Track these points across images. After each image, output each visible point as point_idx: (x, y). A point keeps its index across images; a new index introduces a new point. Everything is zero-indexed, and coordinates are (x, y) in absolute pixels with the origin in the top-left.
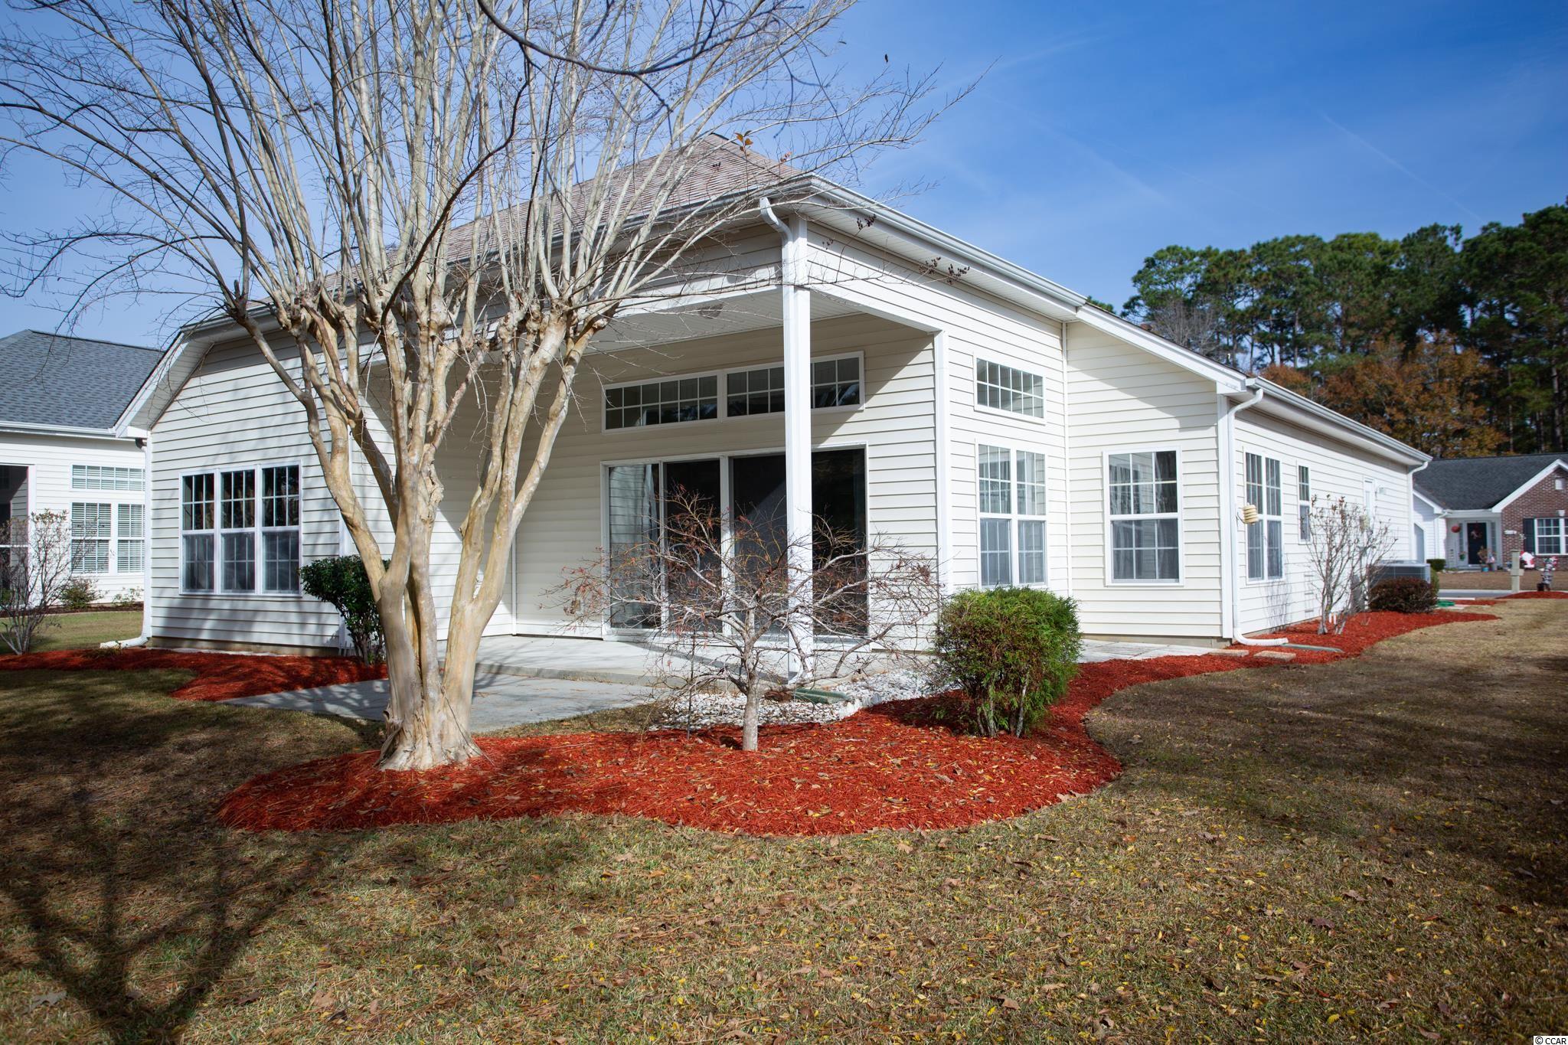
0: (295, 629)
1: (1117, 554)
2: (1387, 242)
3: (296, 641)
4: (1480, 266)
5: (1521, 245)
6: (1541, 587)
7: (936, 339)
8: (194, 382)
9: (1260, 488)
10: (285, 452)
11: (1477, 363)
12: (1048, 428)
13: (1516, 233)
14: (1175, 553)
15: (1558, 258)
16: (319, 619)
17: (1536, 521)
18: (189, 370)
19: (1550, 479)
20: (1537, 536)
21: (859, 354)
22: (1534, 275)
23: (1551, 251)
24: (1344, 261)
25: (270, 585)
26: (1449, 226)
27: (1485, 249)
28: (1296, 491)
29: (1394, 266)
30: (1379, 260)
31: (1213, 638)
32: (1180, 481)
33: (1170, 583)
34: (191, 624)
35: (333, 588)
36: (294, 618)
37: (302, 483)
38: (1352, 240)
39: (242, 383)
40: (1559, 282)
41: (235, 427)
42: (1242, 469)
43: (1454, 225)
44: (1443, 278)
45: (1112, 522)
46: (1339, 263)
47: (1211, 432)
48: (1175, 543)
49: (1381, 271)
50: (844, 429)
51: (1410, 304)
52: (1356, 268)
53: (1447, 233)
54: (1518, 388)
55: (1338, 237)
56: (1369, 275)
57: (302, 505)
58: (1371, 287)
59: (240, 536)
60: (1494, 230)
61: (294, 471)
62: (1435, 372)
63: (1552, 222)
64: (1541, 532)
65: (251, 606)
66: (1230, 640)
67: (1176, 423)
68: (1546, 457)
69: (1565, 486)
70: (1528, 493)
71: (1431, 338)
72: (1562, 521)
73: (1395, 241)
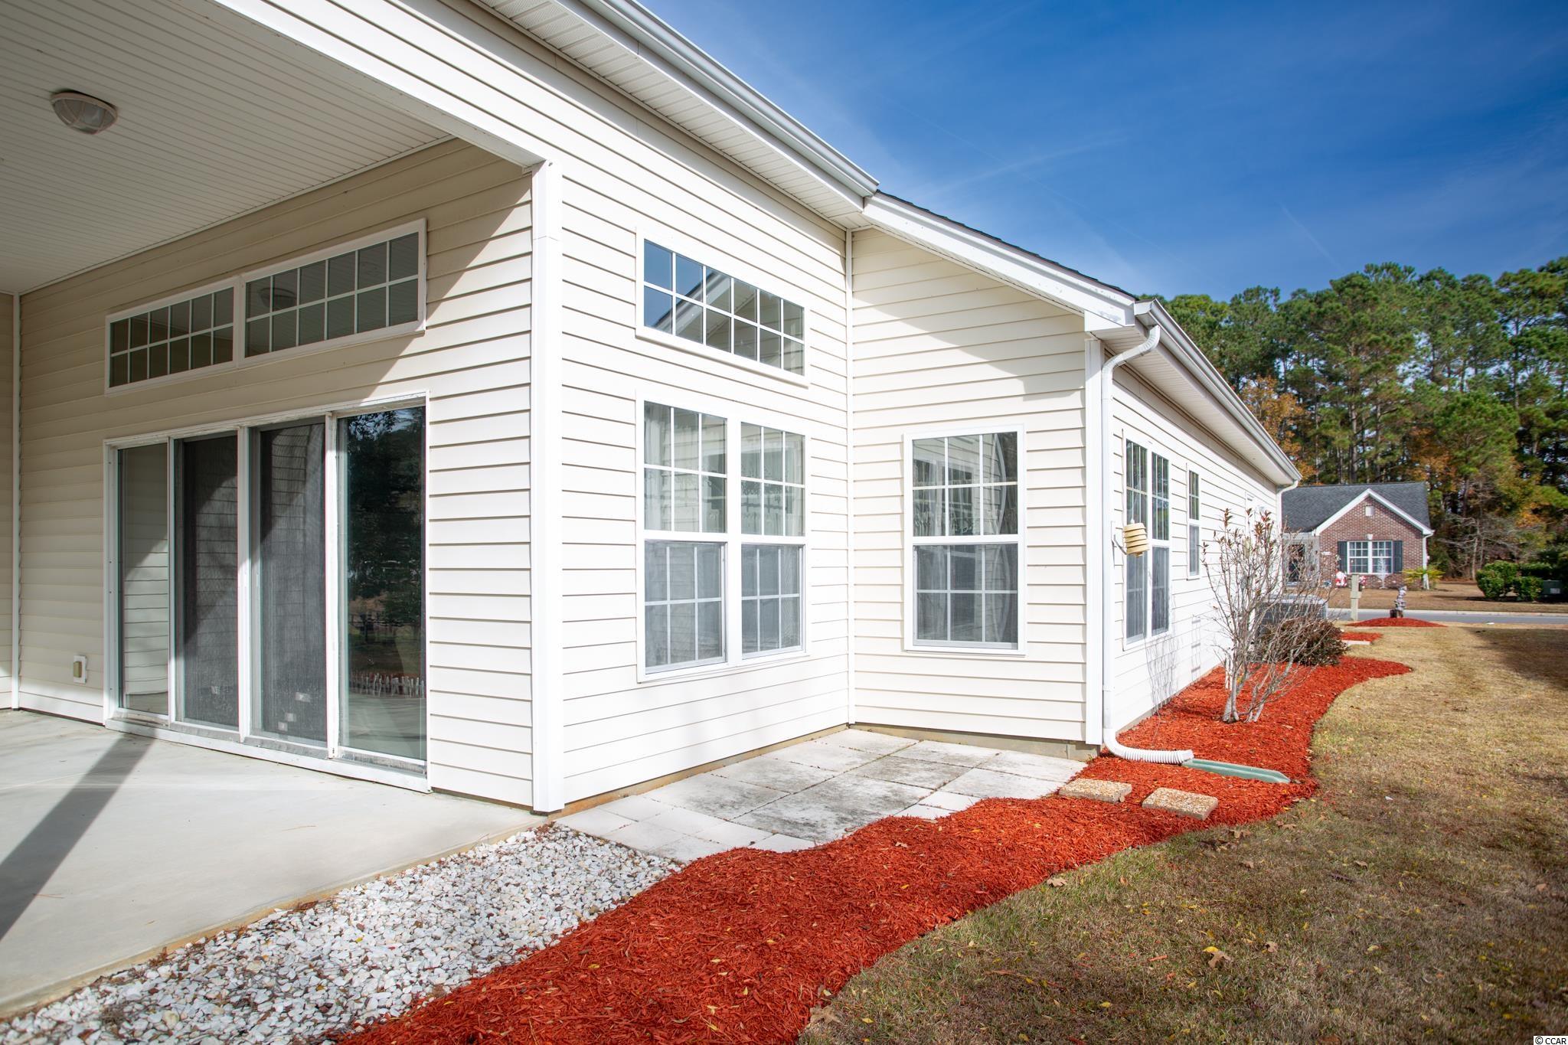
1: (923, 600)
2: (1216, 302)
4: (1295, 322)
5: (1330, 304)
6: (1394, 613)
7: (536, 179)
9: (1144, 497)
11: (1290, 407)
12: (812, 393)
13: (1325, 296)
14: (1014, 598)
15: (1360, 317)
17: (1348, 543)
19: (1361, 506)
20: (1349, 557)
21: (417, 226)
22: (1340, 331)
23: (1353, 311)
24: (1184, 316)
26: (1269, 288)
27: (1299, 310)
28: (1185, 505)
29: (1223, 324)
30: (1213, 318)
31: (1069, 742)
32: (1023, 481)
33: (1004, 649)
38: (1188, 300)
40: (1360, 338)
42: (1120, 465)
43: (1274, 288)
44: (1264, 333)
45: (917, 548)
47: (1074, 400)
48: (1014, 586)
49: (1213, 326)
50: (401, 369)
51: (1238, 355)
52: (1193, 321)
53: (1268, 294)
54: (1326, 428)
55: (1176, 298)
56: (1204, 328)
58: (1205, 339)
60: (1303, 295)
63: (1354, 286)
64: (1352, 553)
66: (1098, 747)
67: (1018, 387)
68: (1357, 487)
69: (1374, 513)
70: (1342, 518)
71: (1253, 385)
72: (1370, 544)
73: (1224, 303)
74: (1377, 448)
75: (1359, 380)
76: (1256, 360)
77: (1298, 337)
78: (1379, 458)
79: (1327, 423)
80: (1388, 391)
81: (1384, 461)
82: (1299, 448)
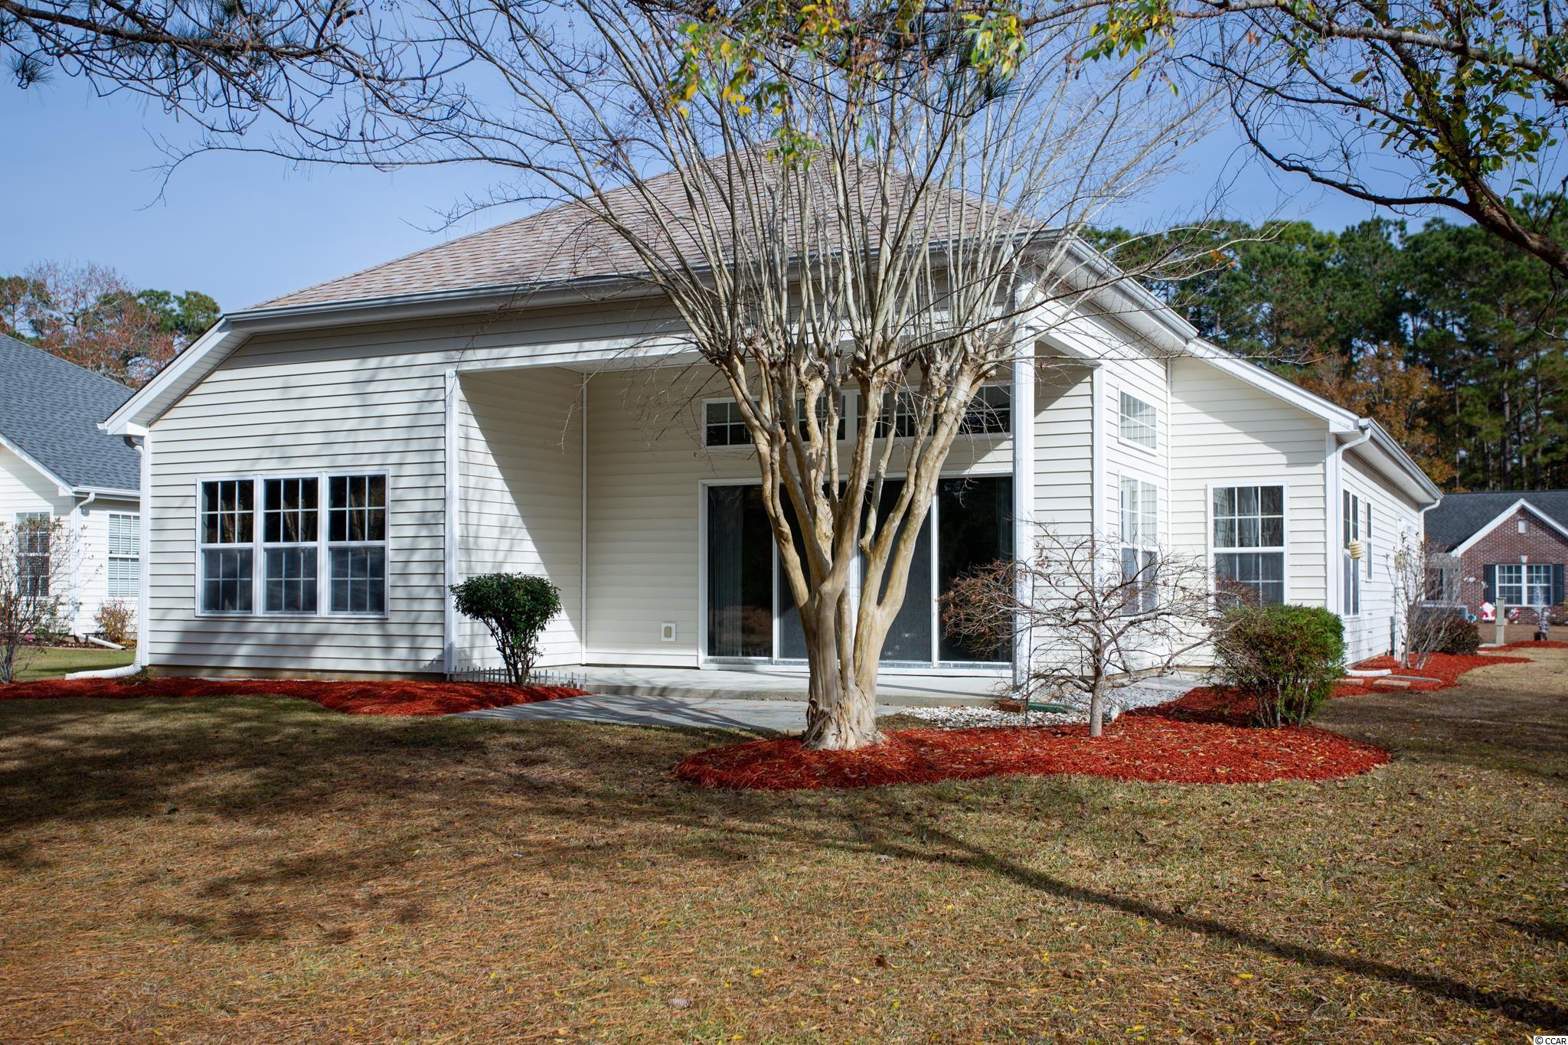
0: (377, 654)
1: (1220, 587)
2: (1321, 233)
3: (378, 666)
6: (1538, 636)
7: (1096, 373)
8: (218, 375)
9: (1349, 528)
10: (364, 460)
11: (1422, 383)
12: (1159, 460)
13: (1469, 235)
14: (1280, 586)
15: (1515, 267)
16: (413, 642)
17: (1497, 567)
18: (215, 361)
19: (1513, 520)
20: (1498, 585)
22: (1489, 284)
23: (1506, 258)
24: (1279, 256)
25: (337, 604)
27: (1435, 250)
28: (1365, 528)
29: (1330, 265)
30: (1314, 254)
32: (1287, 515)
34: (215, 650)
35: (505, 605)
36: (375, 642)
37: (389, 495)
39: (294, 381)
41: (284, 429)
42: (1340, 504)
45: (1216, 554)
46: (1273, 258)
47: (1319, 468)
48: (1280, 578)
49: (1317, 268)
51: (1350, 310)
52: (1290, 263)
53: (1391, 228)
54: (1470, 415)
55: (1266, 224)
56: (1306, 273)
57: (390, 519)
58: (1308, 288)
59: (293, 553)
60: (1437, 227)
61: (378, 482)
62: (1379, 392)
64: (1502, 580)
65: (310, 628)
67: (1283, 459)
68: (1509, 495)
69: (1528, 529)
70: (1489, 535)
71: (1372, 350)
72: (1524, 569)
73: (1331, 234)
74: (1537, 442)
75: (1512, 351)
76: (1375, 320)
77: (1432, 289)
78: (1539, 455)
79: (1471, 409)
80: (1551, 367)
81: (1546, 460)
82: (1434, 441)
